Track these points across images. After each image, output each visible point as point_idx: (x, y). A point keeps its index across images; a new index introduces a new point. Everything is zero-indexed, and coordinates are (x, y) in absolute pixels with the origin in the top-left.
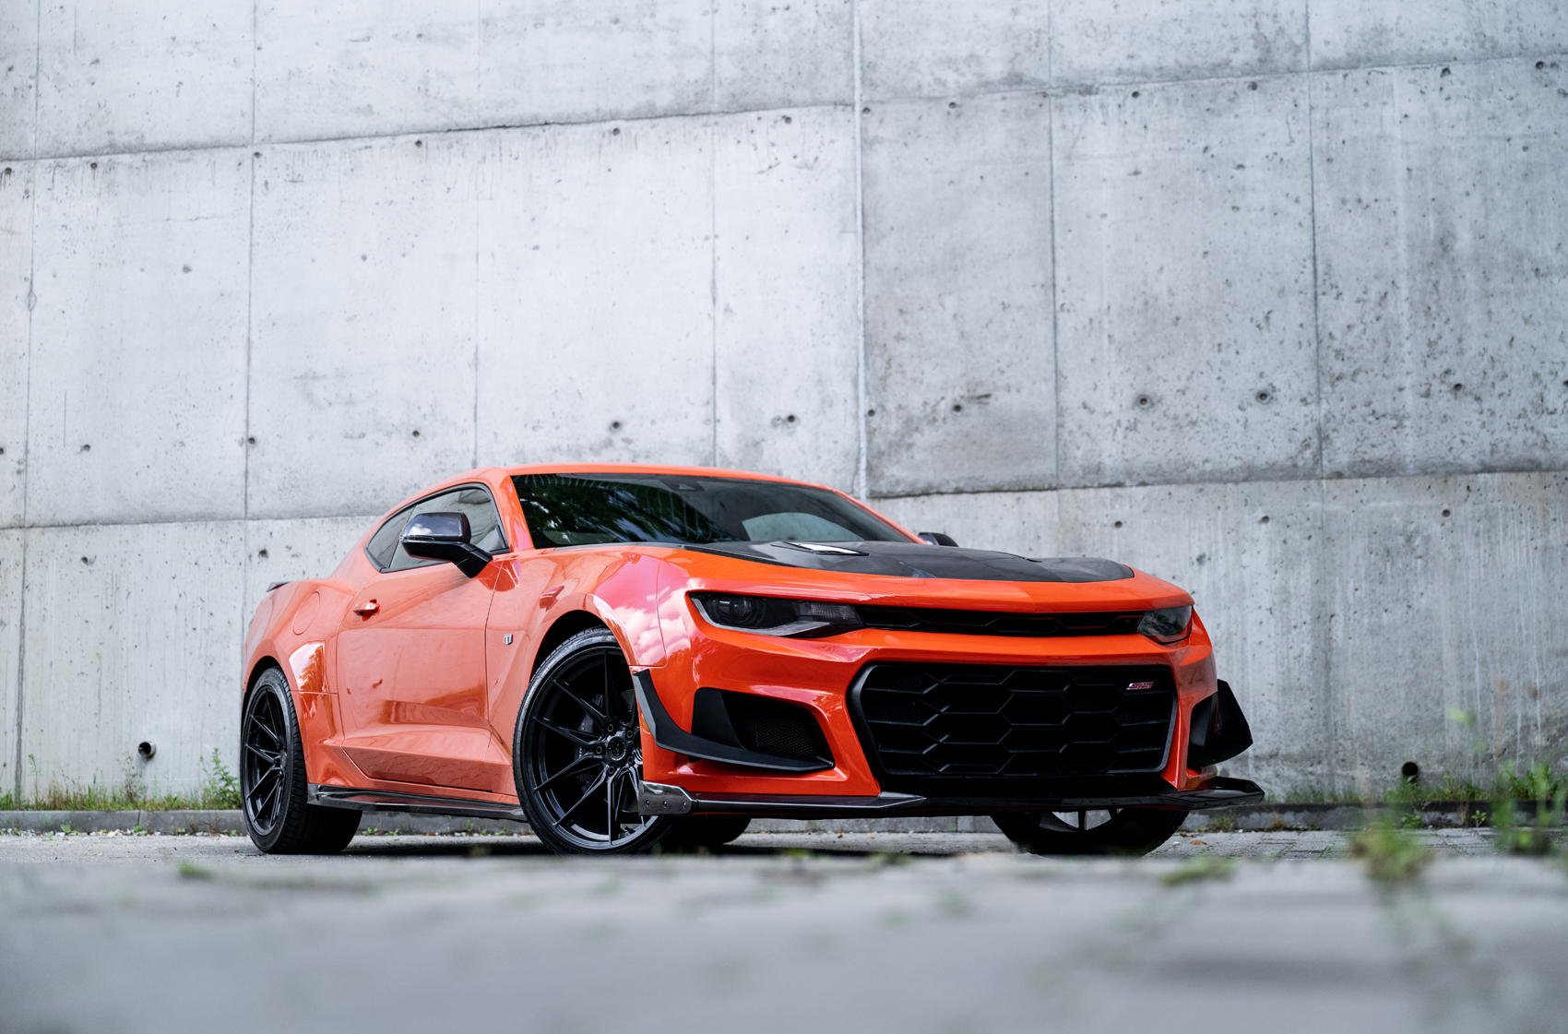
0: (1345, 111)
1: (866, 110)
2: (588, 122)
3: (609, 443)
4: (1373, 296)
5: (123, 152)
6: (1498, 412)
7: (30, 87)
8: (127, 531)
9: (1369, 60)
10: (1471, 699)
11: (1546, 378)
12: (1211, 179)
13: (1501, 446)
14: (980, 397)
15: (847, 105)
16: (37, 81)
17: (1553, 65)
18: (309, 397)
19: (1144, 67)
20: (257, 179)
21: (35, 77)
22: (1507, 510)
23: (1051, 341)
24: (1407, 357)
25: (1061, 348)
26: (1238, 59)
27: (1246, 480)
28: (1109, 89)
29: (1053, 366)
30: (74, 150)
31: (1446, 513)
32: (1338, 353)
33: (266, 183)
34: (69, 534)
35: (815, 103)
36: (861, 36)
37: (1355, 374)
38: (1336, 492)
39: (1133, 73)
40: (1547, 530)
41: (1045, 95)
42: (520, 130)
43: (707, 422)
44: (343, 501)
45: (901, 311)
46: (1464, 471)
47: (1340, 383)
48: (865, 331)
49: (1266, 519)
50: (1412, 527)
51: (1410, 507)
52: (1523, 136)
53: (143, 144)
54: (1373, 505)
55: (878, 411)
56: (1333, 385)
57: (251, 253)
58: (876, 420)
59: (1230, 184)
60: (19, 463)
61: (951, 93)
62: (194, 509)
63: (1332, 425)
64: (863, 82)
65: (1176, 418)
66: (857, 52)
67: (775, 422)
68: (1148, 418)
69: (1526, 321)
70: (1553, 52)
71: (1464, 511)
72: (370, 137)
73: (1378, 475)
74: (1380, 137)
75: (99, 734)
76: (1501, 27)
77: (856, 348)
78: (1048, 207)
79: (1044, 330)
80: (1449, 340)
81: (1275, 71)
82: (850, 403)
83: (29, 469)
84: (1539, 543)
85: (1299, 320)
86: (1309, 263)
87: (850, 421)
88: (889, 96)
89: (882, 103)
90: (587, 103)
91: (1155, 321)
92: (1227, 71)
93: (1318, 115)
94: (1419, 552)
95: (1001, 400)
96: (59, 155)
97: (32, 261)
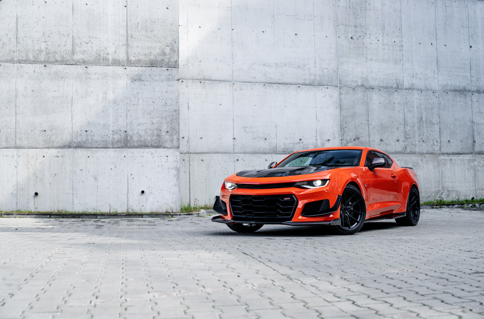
0: (408, 96)
1: (340, 88)
2: (294, 85)
3: (299, 143)
4: (412, 126)
5: (207, 80)
6: (428, 145)
7: (187, 65)
8: (211, 155)
9: (411, 89)
10: (425, 188)
11: (434, 140)
12: (390, 105)
13: (429, 150)
14: (358, 138)
15: (337, 87)
16: (188, 64)
17: (435, 92)
18: (245, 131)
19: (381, 86)
20: (234, 88)
21: (188, 63)
22: (429, 160)
23: (368, 130)
24: (417, 136)
25: (369, 131)
26: (394, 86)
27: (396, 154)
28: (376, 89)
29: (368, 134)
30: (196, 79)
31: (422, 160)
32: (408, 134)
33: (236, 89)
34: (199, 155)
35: (332, 86)
36: (339, 75)
37: (410, 138)
38: (408, 156)
39: (379, 87)
40: (434, 163)
41: (367, 89)
42: (282, 85)
43: (316, 140)
44: (252, 151)
45: (346, 123)
46: (424, 154)
47: (408, 139)
48: (341, 126)
49: (398, 160)
50: (417, 162)
51: (417, 159)
52: (431, 103)
53: (211, 79)
54: (412, 158)
55: (343, 139)
56: (407, 140)
57: (233, 103)
58: (342, 141)
59: (393, 106)
60: (187, 140)
61: (353, 87)
62: (224, 151)
63: (407, 146)
64: (340, 83)
65: (386, 143)
66: (338, 78)
67: (327, 140)
68: (382, 143)
69: (432, 131)
70: (435, 90)
71: (424, 160)
72: (255, 83)
73: (413, 154)
74: (413, 101)
75: (206, 194)
76: (429, 86)
77: (339, 128)
78: (367, 107)
79: (367, 128)
80: (422, 134)
81: (399, 89)
82: (338, 138)
83: (190, 142)
84: (433, 165)
85: (403, 129)
86: (404, 120)
87: (338, 141)
88: (344, 86)
89: (343, 87)
90: (294, 81)
91: (383, 127)
92: (392, 88)
93: (405, 97)
94: (418, 166)
95: (361, 139)
96: (193, 79)
97: (188, 100)
